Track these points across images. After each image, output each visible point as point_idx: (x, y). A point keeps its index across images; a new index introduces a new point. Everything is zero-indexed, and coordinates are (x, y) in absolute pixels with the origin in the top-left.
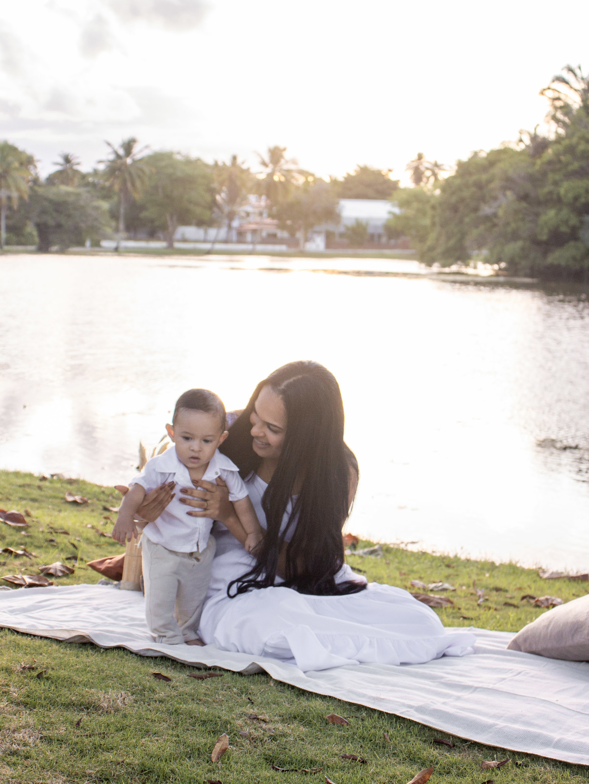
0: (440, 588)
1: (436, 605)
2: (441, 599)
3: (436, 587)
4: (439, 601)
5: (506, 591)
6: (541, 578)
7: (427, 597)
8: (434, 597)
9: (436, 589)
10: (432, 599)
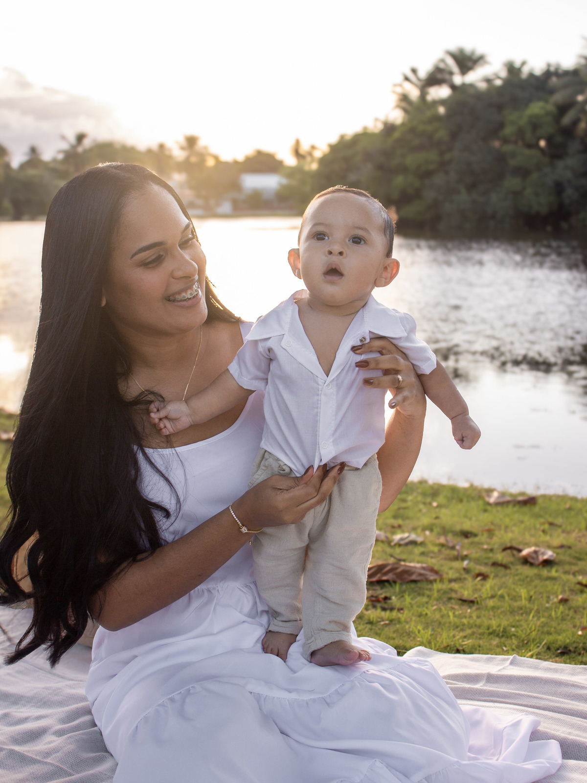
0: (407, 541)
1: (419, 578)
2: (423, 568)
3: (402, 539)
4: (423, 572)
5: (475, 535)
6: (489, 504)
7: (407, 569)
8: (415, 567)
9: (402, 542)
10: (413, 570)
